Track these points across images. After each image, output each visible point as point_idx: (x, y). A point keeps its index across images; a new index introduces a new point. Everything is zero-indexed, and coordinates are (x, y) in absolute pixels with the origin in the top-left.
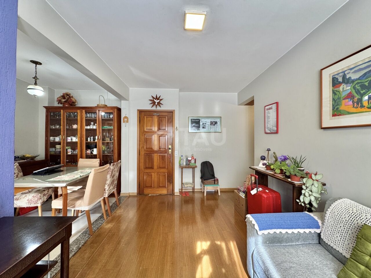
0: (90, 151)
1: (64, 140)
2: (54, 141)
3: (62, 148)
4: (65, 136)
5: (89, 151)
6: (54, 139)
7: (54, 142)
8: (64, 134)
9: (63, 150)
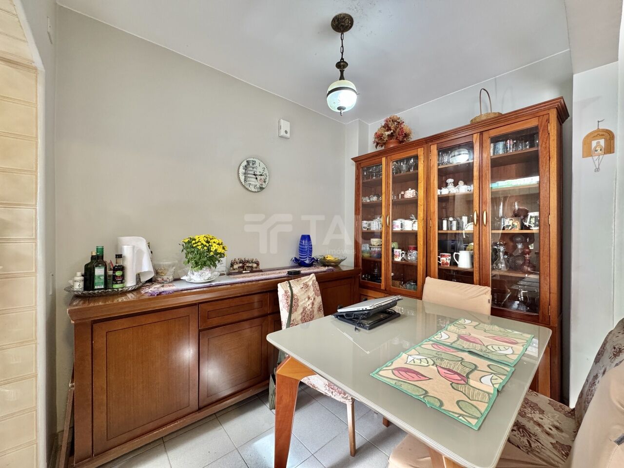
0: (450, 258)
1: (387, 227)
2: (368, 229)
3: (383, 246)
4: (389, 217)
5: (446, 259)
6: (369, 225)
7: (369, 231)
8: (387, 214)
9: (387, 250)
